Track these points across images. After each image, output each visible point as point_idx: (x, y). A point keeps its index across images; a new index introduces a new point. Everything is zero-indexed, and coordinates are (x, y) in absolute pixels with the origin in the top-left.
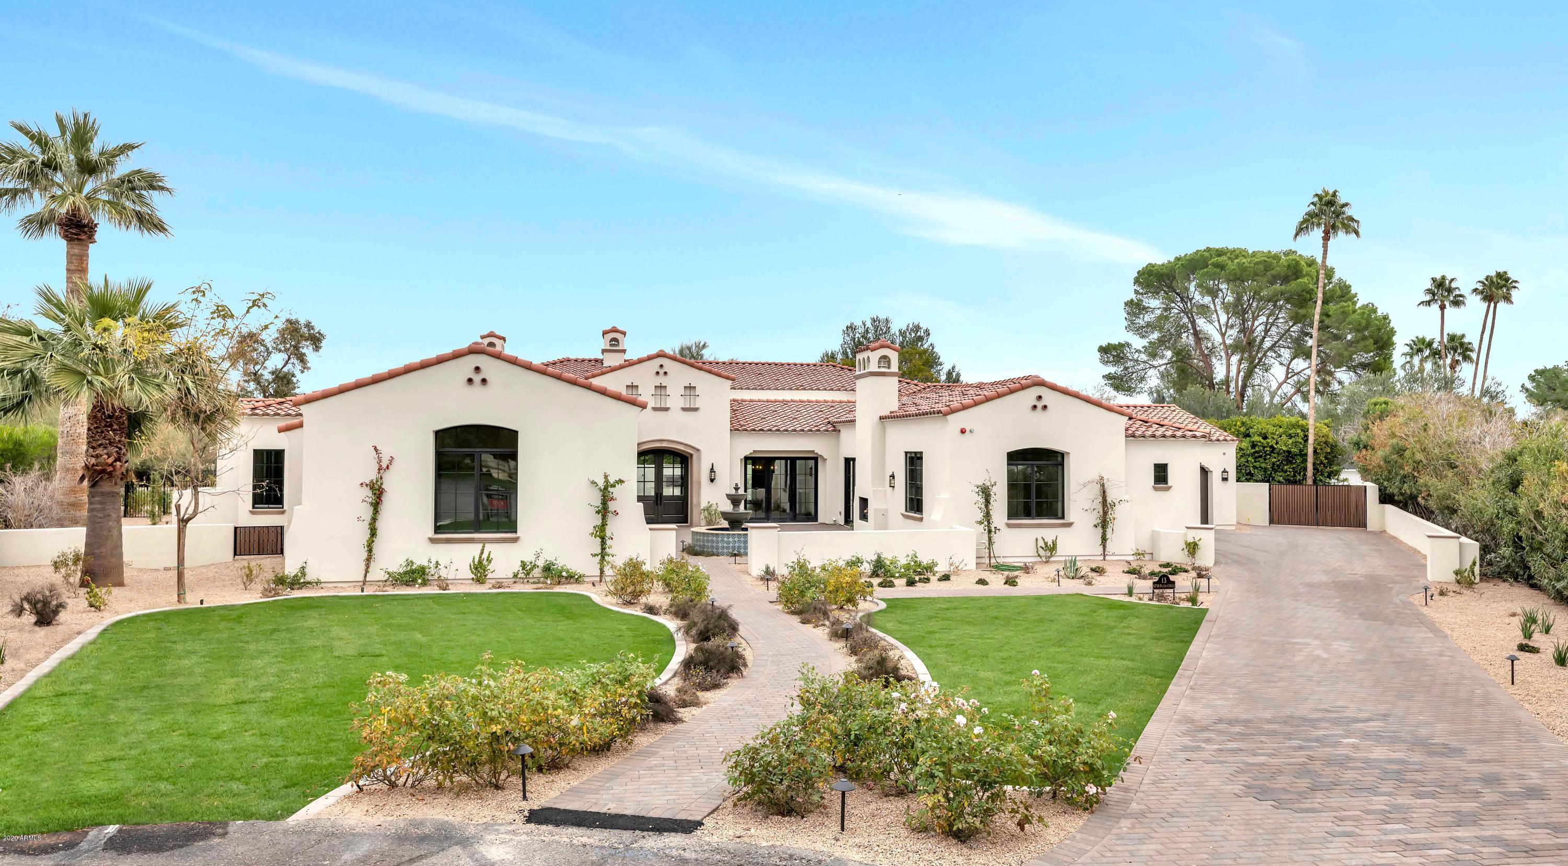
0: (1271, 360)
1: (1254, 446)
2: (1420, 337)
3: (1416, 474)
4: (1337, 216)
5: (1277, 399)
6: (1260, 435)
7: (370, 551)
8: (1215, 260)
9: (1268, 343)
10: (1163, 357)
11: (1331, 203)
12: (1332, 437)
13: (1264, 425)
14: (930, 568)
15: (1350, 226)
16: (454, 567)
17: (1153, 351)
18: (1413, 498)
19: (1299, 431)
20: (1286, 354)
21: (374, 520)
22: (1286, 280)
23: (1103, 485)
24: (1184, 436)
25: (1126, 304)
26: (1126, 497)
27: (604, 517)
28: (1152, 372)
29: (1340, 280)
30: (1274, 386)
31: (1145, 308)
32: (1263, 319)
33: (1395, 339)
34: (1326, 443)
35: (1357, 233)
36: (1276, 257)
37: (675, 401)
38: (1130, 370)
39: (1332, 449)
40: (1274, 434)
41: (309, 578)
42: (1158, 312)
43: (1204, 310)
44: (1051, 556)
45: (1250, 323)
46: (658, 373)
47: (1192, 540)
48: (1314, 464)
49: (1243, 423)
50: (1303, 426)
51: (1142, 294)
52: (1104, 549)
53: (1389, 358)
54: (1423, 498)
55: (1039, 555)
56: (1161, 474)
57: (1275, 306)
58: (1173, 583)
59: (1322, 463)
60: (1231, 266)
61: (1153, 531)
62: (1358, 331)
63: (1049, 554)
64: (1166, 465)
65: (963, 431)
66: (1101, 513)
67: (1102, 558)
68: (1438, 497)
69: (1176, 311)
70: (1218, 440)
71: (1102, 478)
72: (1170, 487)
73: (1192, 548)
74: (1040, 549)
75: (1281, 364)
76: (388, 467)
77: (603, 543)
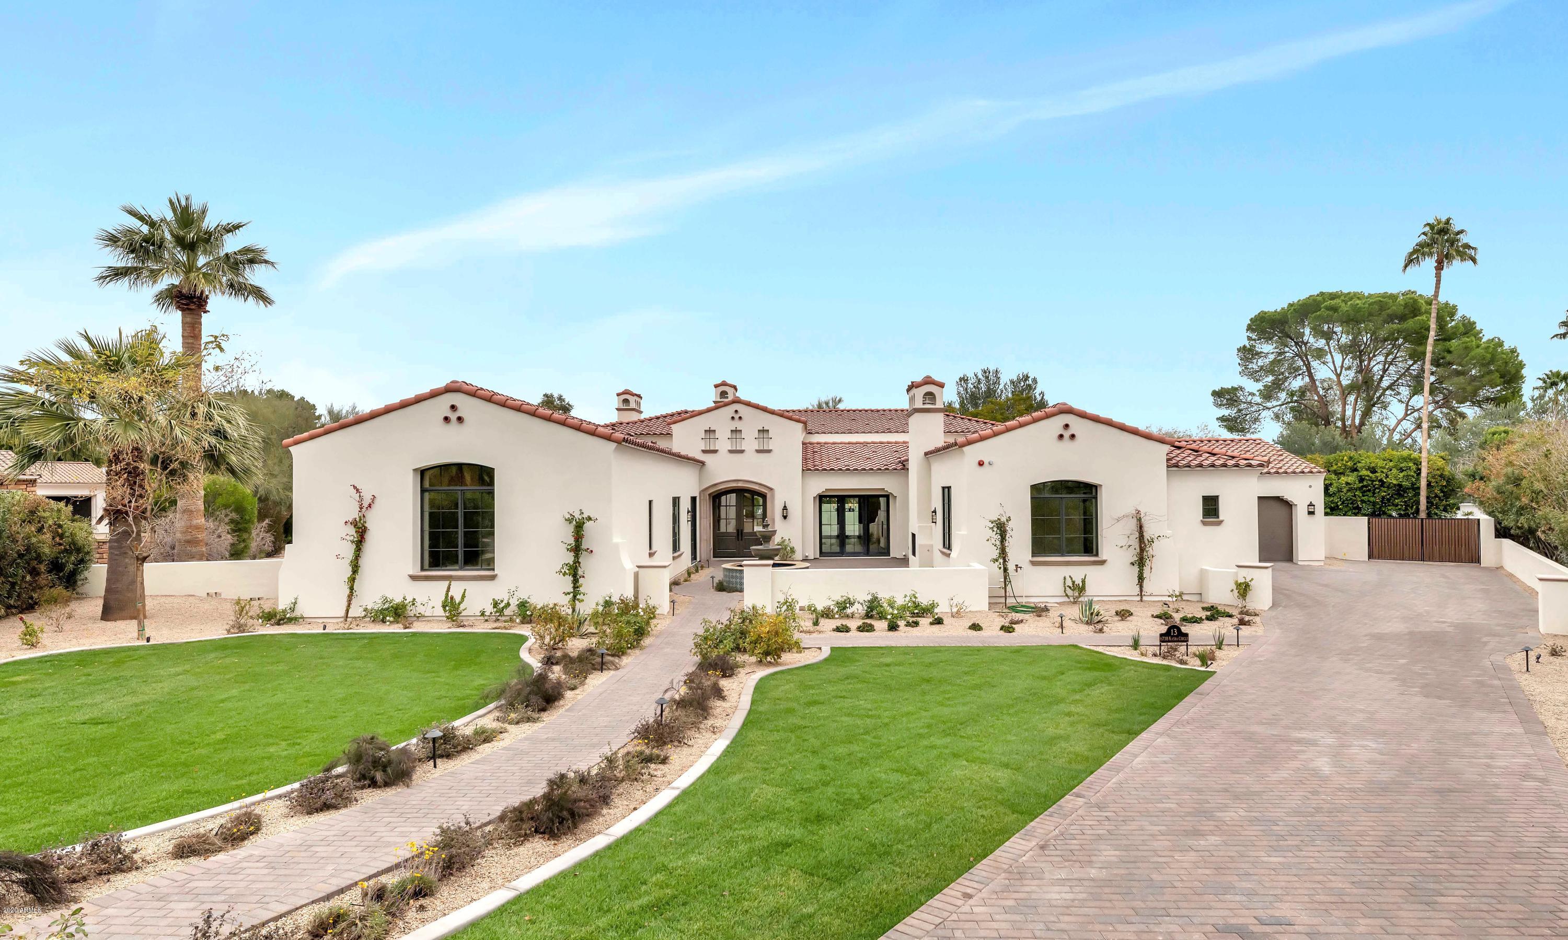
0: (1389, 397)
1: (1361, 479)
2: (1554, 370)
3: (1534, 505)
4: (1452, 245)
5: (1396, 437)
6: (1369, 469)
7: (352, 589)
8: (1328, 303)
9: (1385, 383)
10: (1278, 399)
11: (1443, 231)
12: (1448, 469)
13: (1372, 459)
14: (928, 610)
15: (1467, 253)
16: (431, 604)
17: (1268, 394)
18: (1532, 531)
19: (1411, 464)
20: (1405, 391)
21: (357, 557)
22: (1403, 318)
23: (1139, 520)
24: (1237, 465)
25: (1239, 350)
26: (1169, 532)
27: (577, 556)
28: (1265, 413)
29: (1464, 317)
30: (1392, 422)
31: (1258, 354)
32: (1381, 358)
33: (1524, 372)
34: (1441, 476)
35: (1474, 260)
36: (1393, 297)
37: (750, 443)
38: (1244, 412)
39: (1447, 481)
40: (1384, 468)
41: (297, 613)
42: (1272, 357)
43: (1320, 354)
44: (1080, 596)
45: (1366, 363)
46: (733, 418)
47: (1243, 581)
48: (1428, 498)
49: (1351, 458)
50: (1415, 459)
51: (1255, 340)
52: (1141, 591)
53: (1518, 392)
54: (1544, 532)
55: (1067, 595)
56: (1211, 507)
57: (1394, 346)
58: (1186, 635)
59: (1436, 496)
60: (1344, 308)
61: (1202, 570)
62: (1483, 365)
63: (1077, 594)
64: (1217, 497)
65: (981, 464)
66: (1138, 550)
67: (1138, 598)
68: (1561, 531)
69: (1291, 355)
70: (1303, 472)
71: (1139, 512)
72: (1222, 521)
73: (1244, 589)
74: (1067, 588)
75: (1400, 401)
76: (370, 506)
77: (575, 581)
